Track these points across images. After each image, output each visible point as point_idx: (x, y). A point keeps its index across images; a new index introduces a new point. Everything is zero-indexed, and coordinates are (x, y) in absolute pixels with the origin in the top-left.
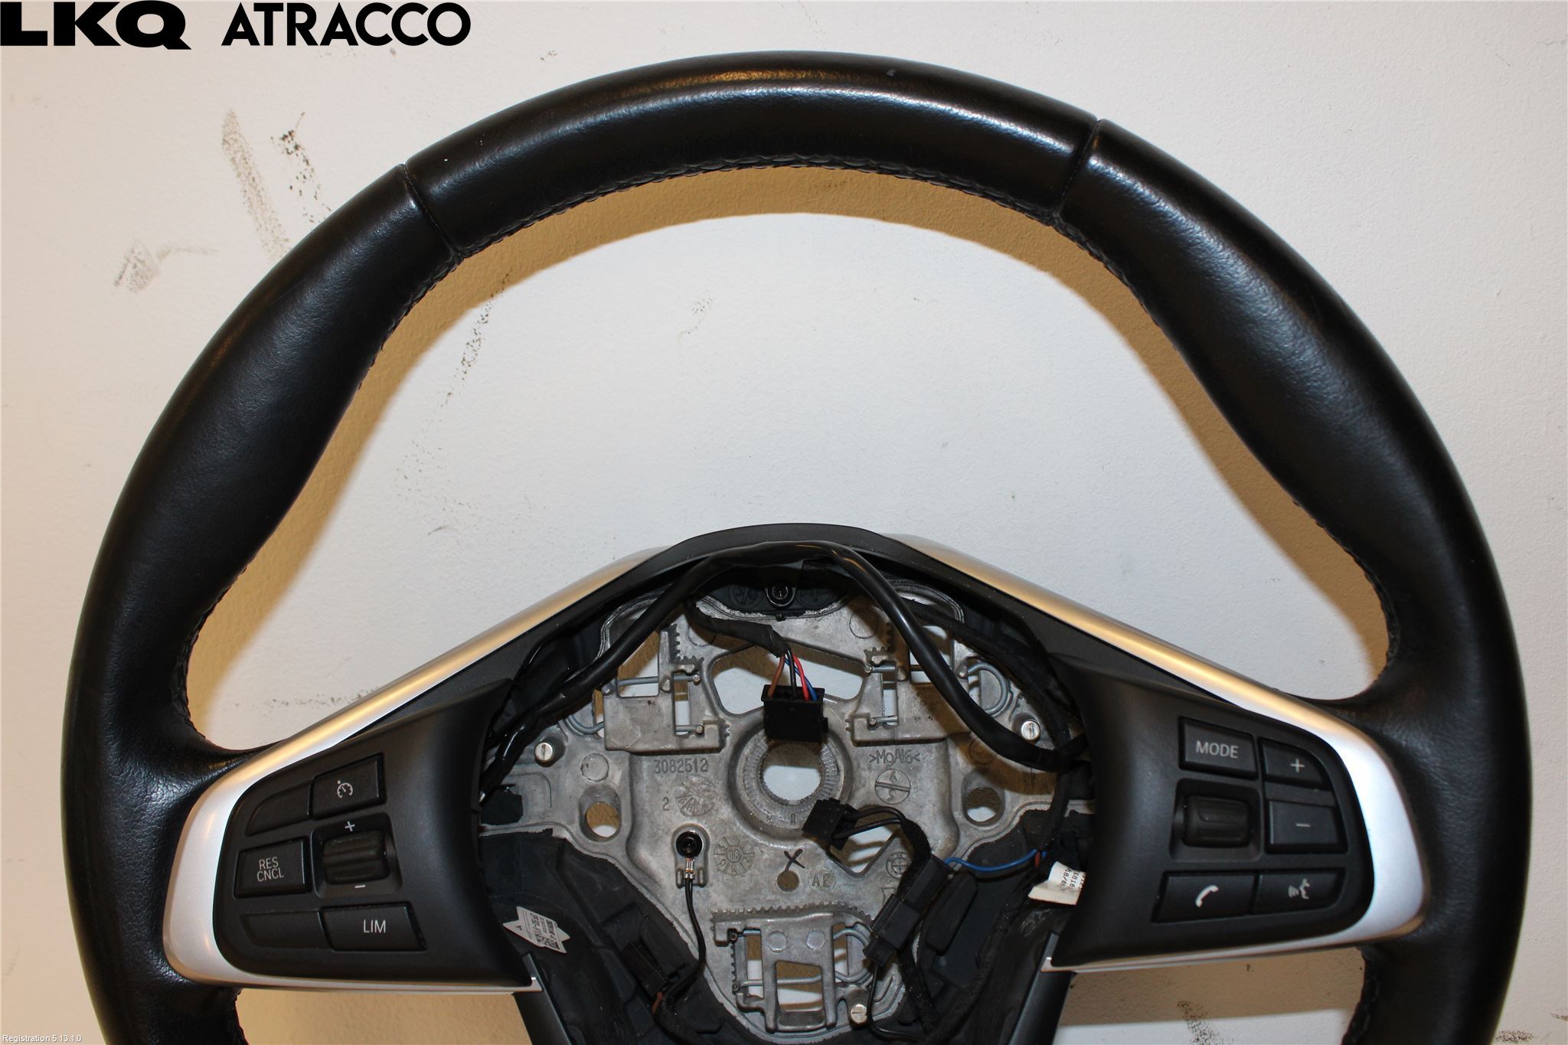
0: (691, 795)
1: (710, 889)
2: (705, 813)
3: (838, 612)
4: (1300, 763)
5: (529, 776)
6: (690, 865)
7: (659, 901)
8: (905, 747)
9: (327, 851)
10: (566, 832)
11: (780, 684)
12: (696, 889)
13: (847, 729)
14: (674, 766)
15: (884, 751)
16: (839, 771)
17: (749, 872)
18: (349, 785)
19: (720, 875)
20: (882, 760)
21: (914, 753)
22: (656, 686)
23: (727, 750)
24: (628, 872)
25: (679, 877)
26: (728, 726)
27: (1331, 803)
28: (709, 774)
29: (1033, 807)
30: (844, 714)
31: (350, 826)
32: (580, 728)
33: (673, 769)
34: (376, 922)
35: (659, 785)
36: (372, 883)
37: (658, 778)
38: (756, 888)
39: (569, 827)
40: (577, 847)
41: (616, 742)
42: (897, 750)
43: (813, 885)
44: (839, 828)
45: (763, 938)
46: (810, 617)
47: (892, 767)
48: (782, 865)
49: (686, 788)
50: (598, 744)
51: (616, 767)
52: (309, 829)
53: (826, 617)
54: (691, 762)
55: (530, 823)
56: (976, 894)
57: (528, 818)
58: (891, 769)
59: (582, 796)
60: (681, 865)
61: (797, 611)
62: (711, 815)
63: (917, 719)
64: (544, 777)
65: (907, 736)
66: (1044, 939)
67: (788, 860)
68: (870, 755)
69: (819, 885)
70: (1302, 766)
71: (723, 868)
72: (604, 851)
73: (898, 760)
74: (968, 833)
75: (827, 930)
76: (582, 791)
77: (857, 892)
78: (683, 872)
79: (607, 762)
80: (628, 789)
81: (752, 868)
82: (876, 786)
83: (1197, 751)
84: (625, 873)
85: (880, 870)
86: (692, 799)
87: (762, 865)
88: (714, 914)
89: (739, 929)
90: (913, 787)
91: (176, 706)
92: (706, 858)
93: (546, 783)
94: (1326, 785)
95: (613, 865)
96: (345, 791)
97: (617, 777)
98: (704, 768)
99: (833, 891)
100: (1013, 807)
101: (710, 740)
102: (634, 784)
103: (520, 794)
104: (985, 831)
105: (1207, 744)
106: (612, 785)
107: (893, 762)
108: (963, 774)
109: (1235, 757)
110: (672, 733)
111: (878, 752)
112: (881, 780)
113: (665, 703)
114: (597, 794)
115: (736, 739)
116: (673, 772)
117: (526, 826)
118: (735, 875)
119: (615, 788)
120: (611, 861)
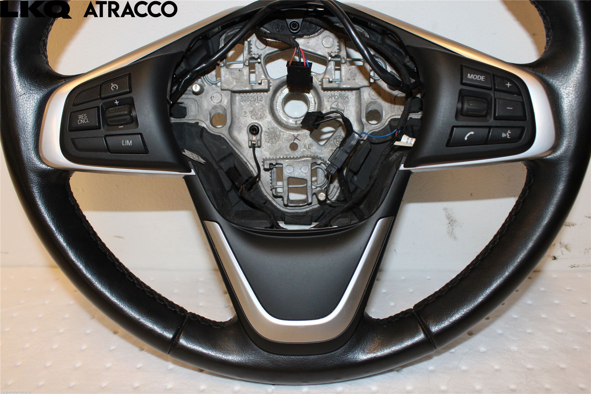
0: (255, 111)
1: (262, 149)
2: (261, 118)
3: (318, 37)
4: (510, 84)
5: (189, 100)
6: (254, 138)
7: (241, 153)
8: (343, 92)
9: (107, 112)
10: (204, 124)
11: (293, 61)
12: (256, 149)
13: (320, 85)
14: (249, 98)
15: (334, 94)
16: (315, 103)
17: (278, 142)
18: (116, 85)
19: (266, 144)
20: (333, 98)
21: (346, 95)
22: (242, 64)
23: (270, 93)
24: (229, 141)
25: (250, 143)
26: (271, 83)
27: (522, 101)
28: (263, 102)
29: (394, 117)
30: (318, 79)
31: (117, 102)
32: (210, 82)
33: (248, 100)
34: (128, 141)
35: (242, 106)
36: (125, 126)
37: (242, 104)
38: (280, 150)
39: (206, 122)
40: (209, 130)
41: (225, 86)
42: (340, 94)
43: (304, 148)
44: (316, 121)
45: (284, 168)
46: (306, 38)
47: (338, 101)
48: (291, 140)
49: (254, 108)
50: (218, 88)
51: (225, 98)
52: (100, 103)
53: (312, 38)
54: (256, 97)
56: (370, 150)
57: (189, 117)
58: (337, 102)
59: (211, 110)
60: (251, 139)
61: (300, 36)
62: (263, 119)
63: (349, 79)
64: (196, 101)
65: (345, 86)
66: (400, 159)
67: (294, 138)
68: (329, 96)
69: (306, 148)
71: (267, 141)
72: (220, 132)
73: (340, 98)
74: (367, 127)
75: (310, 165)
76: (211, 107)
77: (322, 151)
78: (252, 141)
79: (221, 95)
80: (230, 106)
81: (279, 141)
82: (331, 108)
83: (468, 78)
84: (228, 141)
85: (331, 143)
86: (256, 112)
87: (283, 140)
88: (263, 159)
89: (274, 164)
90: (345, 109)
91: (43, 56)
92: (261, 136)
93: (196, 103)
94: (519, 94)
95: (223, 138)
96: (115, 88)
97: (226, 102)
98: (261, 100)
99: (312, 151)
100: (386, 117)
101: (264, 86)
102: (232, 105)
103: (186, 106)
104: (374, 127)
105: (472, 75)
106: (223, 105)
107: (338, 99)
108: (366, 103)
109: (483, 80)
110: (248, 83)
111: (332, 94)
112: (333, 106)
113: (246, 71)
114: (217, 110)
115: (274, 89)
116: (248, 101)
117: (188, 120)
118: (272, 144)
119: (225, 106)
120: (223, 136)
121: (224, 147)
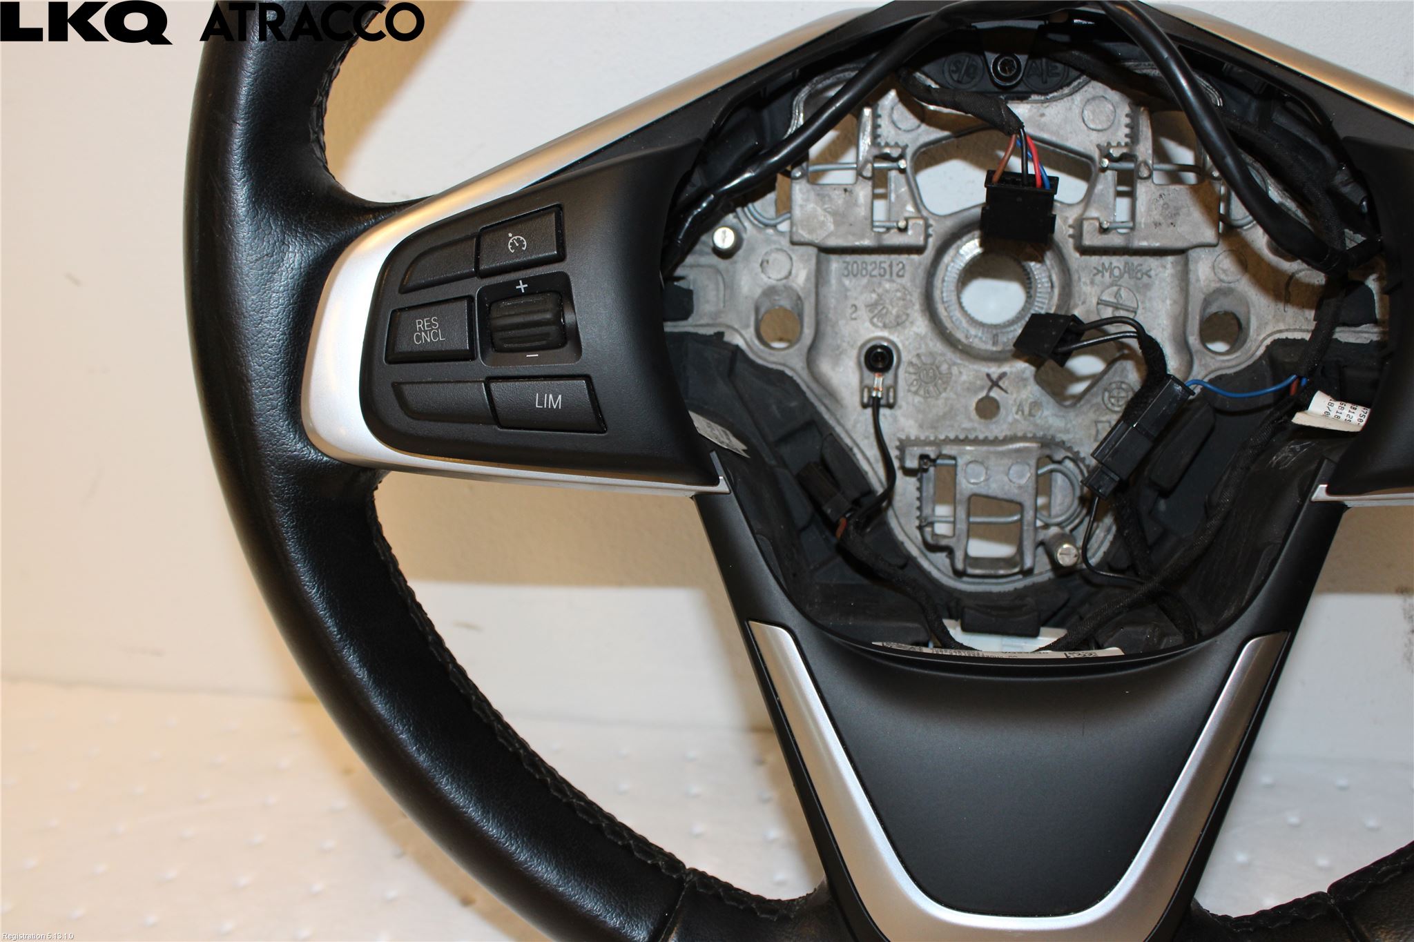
0: (882, 304)
1: (897, 412)
2: (898, 324)
3: (1069, 98)
5: (702, 269)
6: (878, 381)
7: (838, 422)
8: (1136, 260)
9: (494, 314)
10: (739, 337)
11: (1006, 170)
12: (884, 412)
13: (1070, 236)
14: (866, 269)
15: (1111, 263)
16: (1052, 287)
17: (944, 395)
18: (522, 238)
19: (910, 397)
20: (1107, 275)
21: (1145, 268)
22: (855, 173)
23: (929, 253)
24: (808, 387)
25: (866, 395)
26: (931, 226)
28: (906, 281)
29: (1283, 336)
30: (1067, 218)
31: (522, 287)
32: (761, 219)
33: (864, 272)
34: (551, 396)
35: (847, 290)
36: (542, 352)
37: (847, 282)
38: (950, 414)
39: (743, 332)
40: (751, 356)
41: (804, 235)
42: (1126, 263)
43: (1017, 413)
44: (1063, 341)
45: (959, 469)
46: (1036, 102)
47: (1119, 283)
48: (982, 388)
49: (878, 295)
50: (781, 238)
51: (801, 266)
52: (474, 287)
53: (1055, 103)
54: (886, 266)
55: (699, 323)
56: (1212, 430)
57: (698, 317)
58: (1116, 285)
59: (759, 298)
60: (867, 382)
61: (1021, 95)
62: (904, 328)
63: (1157, 224)
64: (718, 271)
65: (1144, 244)
66: (1313, 467)
67: (990, 384)
68: (1095, 268)
69: (1023, 412)
71: (914, 389)
72: (782, 361)
73: (1126, 276)
74: (1203, 362)
75: (1033, 462)
76: (758, 291)
77: (1066, 424)
78: (870, 389)
79: (791, 259)
80: (814, 290)
81: (948, 390)
82: (1098, 304)
84: (804, 388)
85: (1095, 401)
86: (884, 308)
87: (959, 389)
88: (901, 441)
89: (933, 456)
90: (1140, 307)
91: (315, 149)
92: (896, 376)
93: (720, 278)
95: (791, 378)
96: (517, 245)
97: (802, 276)
98: (901, 273)
99: (1039, 421)
100: (1258, 335)
101: (913, 237)
102: (820, 286)
103: (691, 288)
104: (1223, 361)
106: (795, 285)
107: (1121, 276)
108: (1204, 293)
110: (869, 226)
111: (1103, 264)
112: (1105, 297)
113: (863, 192)
114: (777, 298)
115: (939, 243)
116: (864, 276)
117: (696, 326)
118: (927, 398)
119: (799, 289)
120: (789, 373)
121: (793, 404)
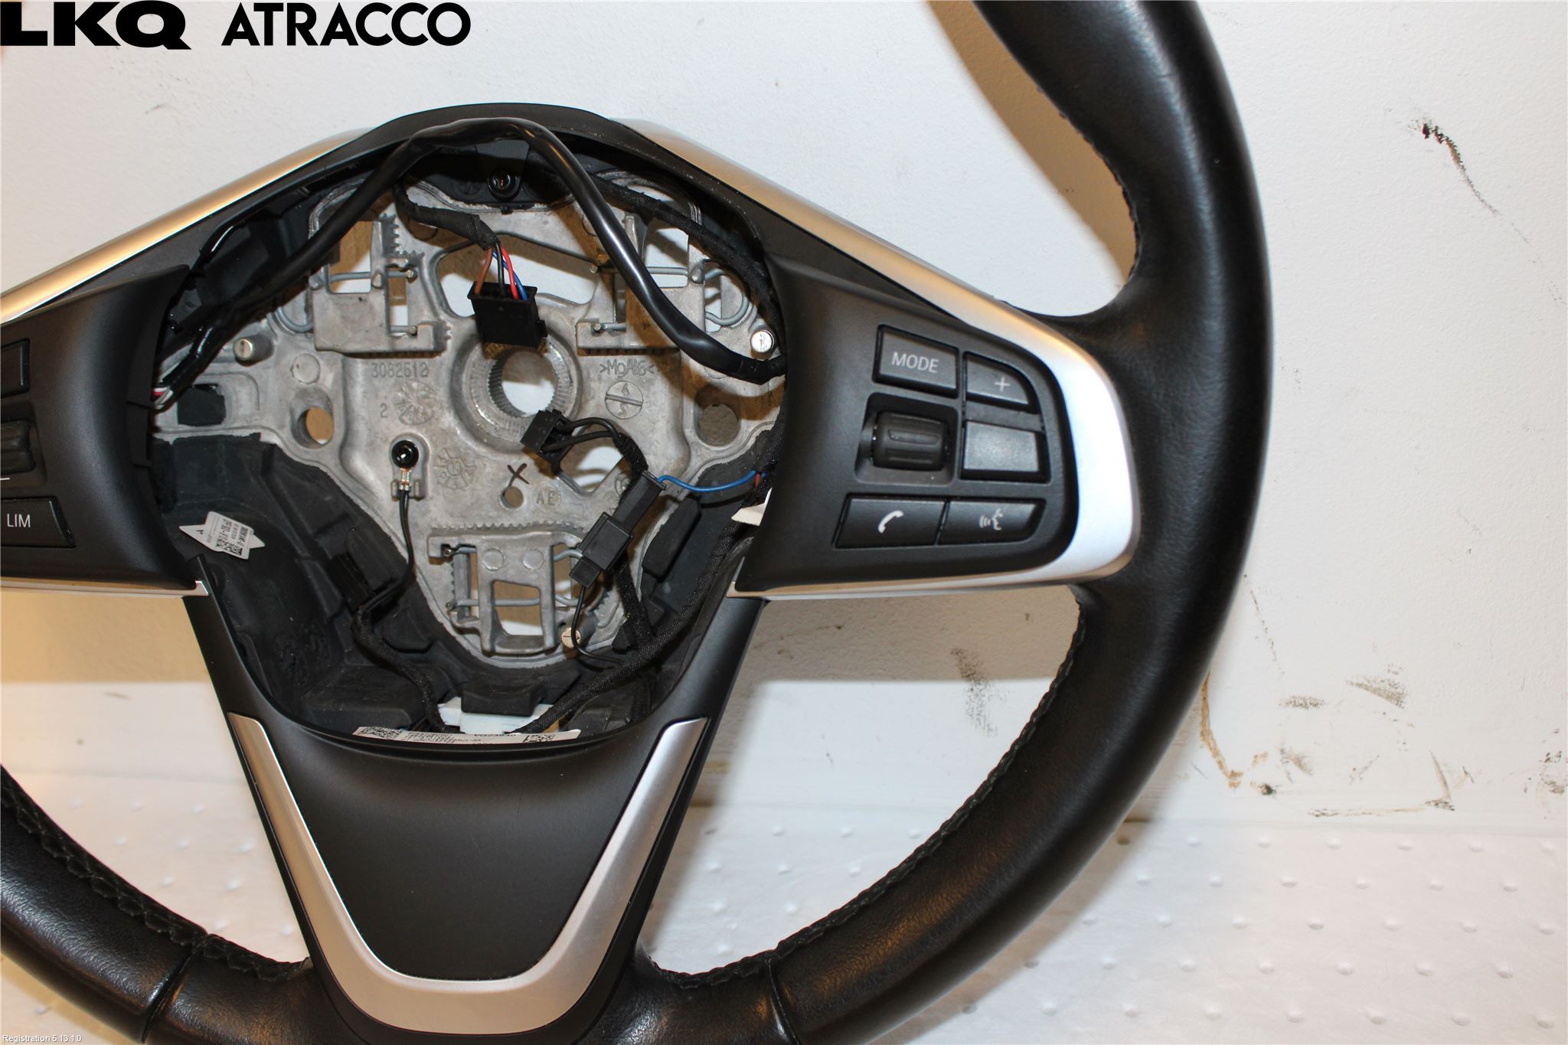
0: (410, 403)
1: (428, 503)
2: (426, 421)
3: (569, 206)
4: (1006, 381)
5: (232, 376)
6: (406, 476)
7: (376, 513)
10: (276, 437)
11: (487, 280)
12: (413, 505)
13: (575, 335)
14: (392, 370)
15: (616, 361)
16: (571, 382)
17: (470, 486)
19: (440, 489)
20: (613, 371)
22: (368, 281)
23: (449, 354)
24: (341, 482)
25: (395, 488)
26: (449, 329)
27: (1038, 428)
28: (430, 380)
29: (762, 429)
30: (573, 319)
32: (292, 326)
35: (376, 390)
37: (376, 382)
38: (478, 504)
39: (279, 432)
40: (288, 454)
41: (327, 343)
42: (629, 361)
43: (537, 502)
44: (550, 440)
45: (479, 555)
46: (538, 210)
47: (624, 379)
48: (505, 479)
49: (405, 394)
50: (308, 344)
51: (328, 370)
53: (556, 211)
54: (411, 367)
55: (233, 426)
56: (696, 519)
57: (231, 420)
58: (622, 381)
59: (293, 399)
60: (398, 477)
61: (525, 204)
62: (431, 424)
63: (646, 325)
64: (250, 377)
65: (634, 344)
66: (734, 567)
67: (512, 475)
68: (601, 365)
69: (543, 502)
70: (1007, 385)
71: (443, 481)
72: (316, 459)
73: (630, 372)
74: (700, 453)
75: (547, 550)
76: (292, 394)
77: (584, 511)
78: (398, 483)
79: (319, 364)
80: (341, 393)
81: (474, 482)
82: (606, 399)
83: (893, 363)
84: (338, 483)
85: (608, 490)
86: (411, 406)
87: (484, 480)
89: (454, 545)
90: (645, 401)
92: (424, 470)
93: (251, 383)
94: (1033, 407)
95: (325, 474)
97: (329, 379)
98: (424, 374)
99: (558, 510)
100: (747, 433)
101: (424, 342)
102: (347, 387)
103: (222, 394)
104: (717, 452)
105: (904, 356)
106: (324, 389)
107: (625, 373)
109: (934, 371)
110: (387, 333)
111: (608, 361)
112: (612, 392)
113: (378, 300)
114: (310, 399)
115: (459, 343)
116: (392, 376)
117: (230, 429)
118: (455, 489)
119: (327, 391)
120: (322, 468)
121: (328, 498)
